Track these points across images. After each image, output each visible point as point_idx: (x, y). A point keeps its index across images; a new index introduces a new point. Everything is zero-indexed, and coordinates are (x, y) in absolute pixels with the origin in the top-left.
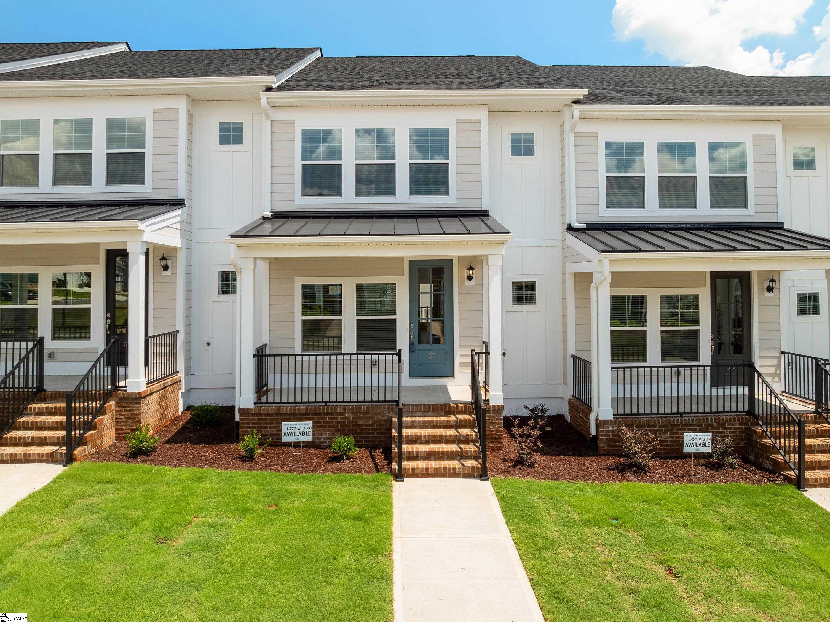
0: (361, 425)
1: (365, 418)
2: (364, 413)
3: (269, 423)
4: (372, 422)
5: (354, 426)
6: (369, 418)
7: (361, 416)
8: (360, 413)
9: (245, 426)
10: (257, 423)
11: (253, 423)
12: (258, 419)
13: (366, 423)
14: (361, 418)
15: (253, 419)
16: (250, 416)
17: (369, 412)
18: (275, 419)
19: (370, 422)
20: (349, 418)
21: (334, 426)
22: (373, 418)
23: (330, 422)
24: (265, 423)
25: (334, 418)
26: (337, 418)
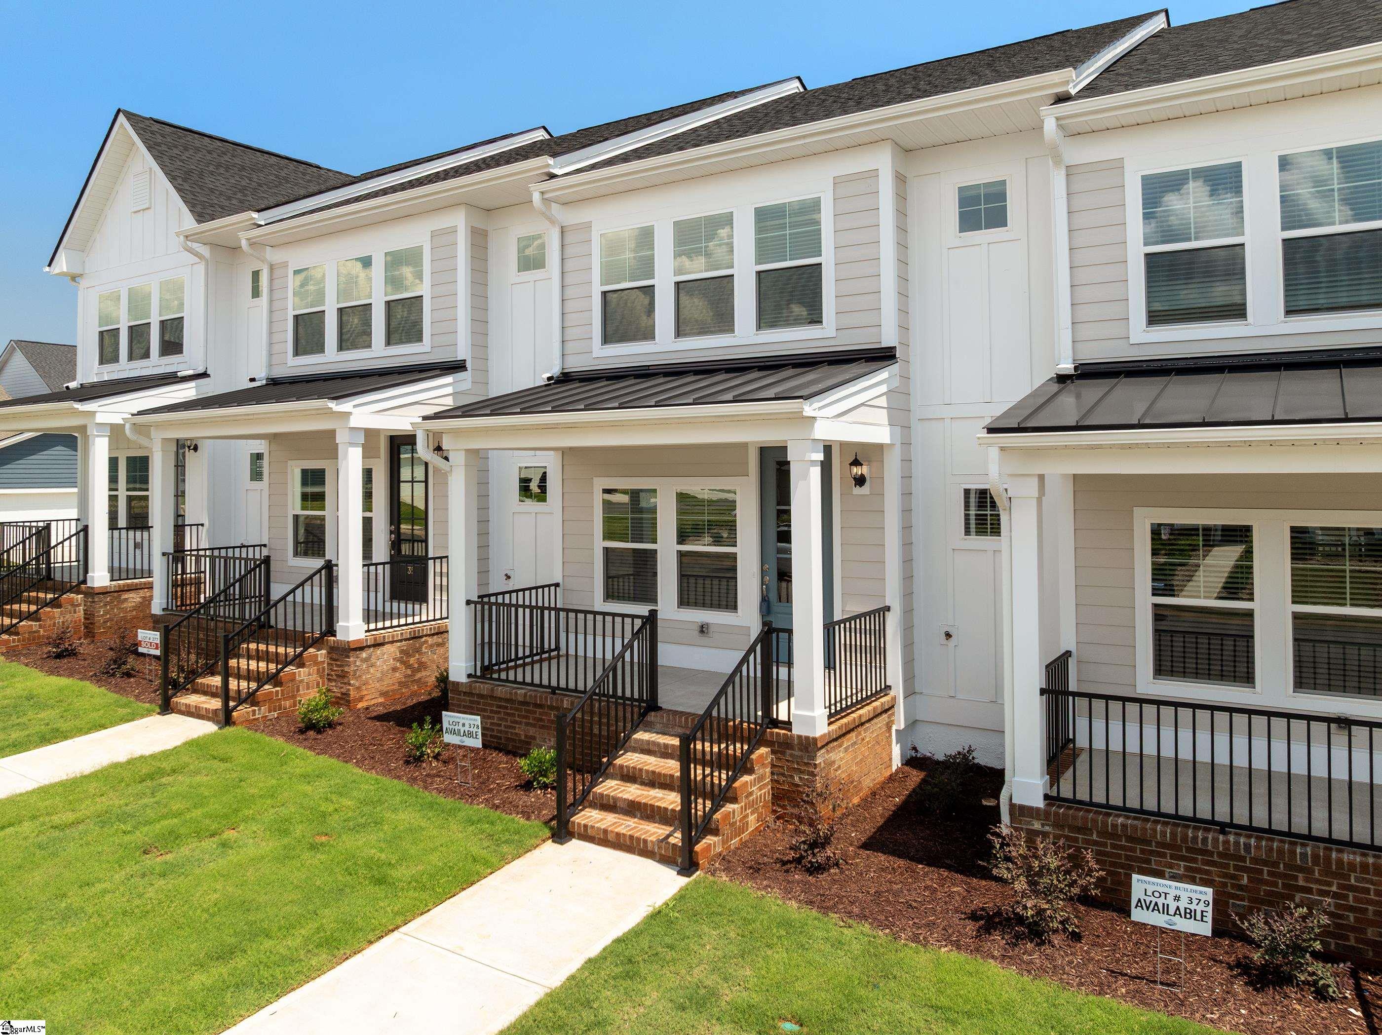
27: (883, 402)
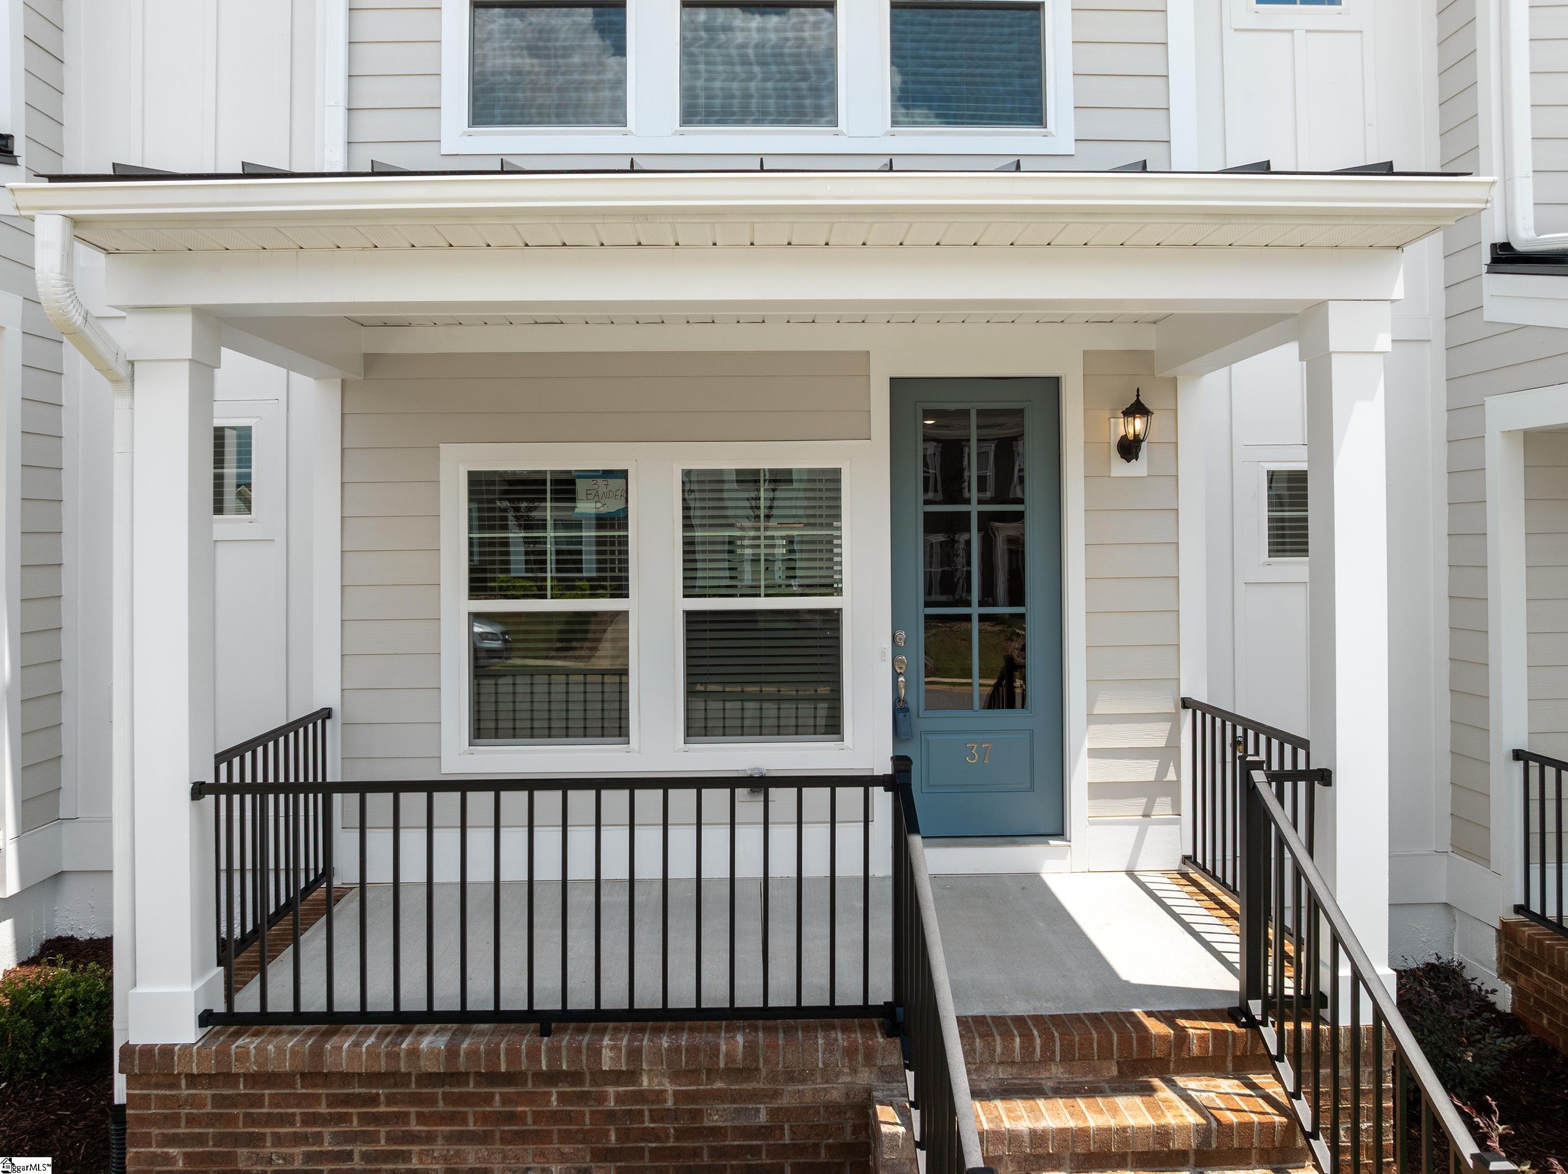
0: (715, 1132)
1: (736, 1097)
2: (733, 1073)
3: (270, 1120)
4: (772, 1113)
5: (682, 1134)
6: (754, 1096)
7: (719, 1085)
8: (712, 1073)
9: (155, 1131)
10: (211, 1120)
11: (191, 1120)
12: (218, 1101)
13: (742, 1122)
14: (717, 1096)
15: (193, 1101)
16: (176, 1086)
17: (757, 1069)
18: (301, 1100)
19: (763, 1118)
20: (659, 1095)
21: (584, 1137)
22: (776, 1094)
23: (568, 1117)
24: (251, 1120)
25: (584, 1097)
26: (602, 1098)
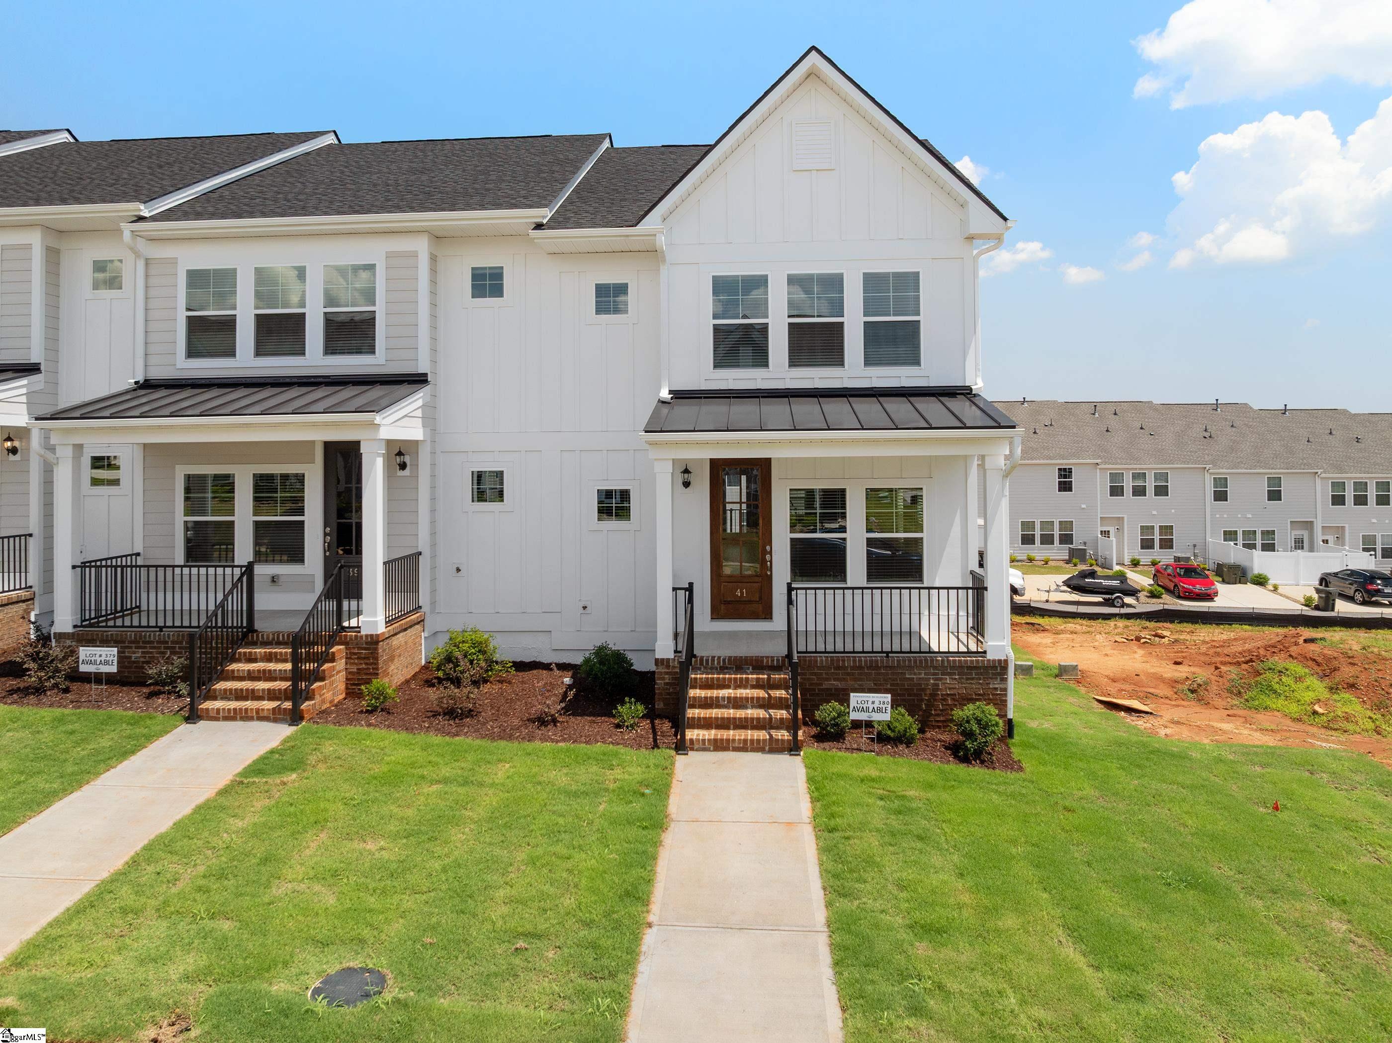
27: (24, 399)
